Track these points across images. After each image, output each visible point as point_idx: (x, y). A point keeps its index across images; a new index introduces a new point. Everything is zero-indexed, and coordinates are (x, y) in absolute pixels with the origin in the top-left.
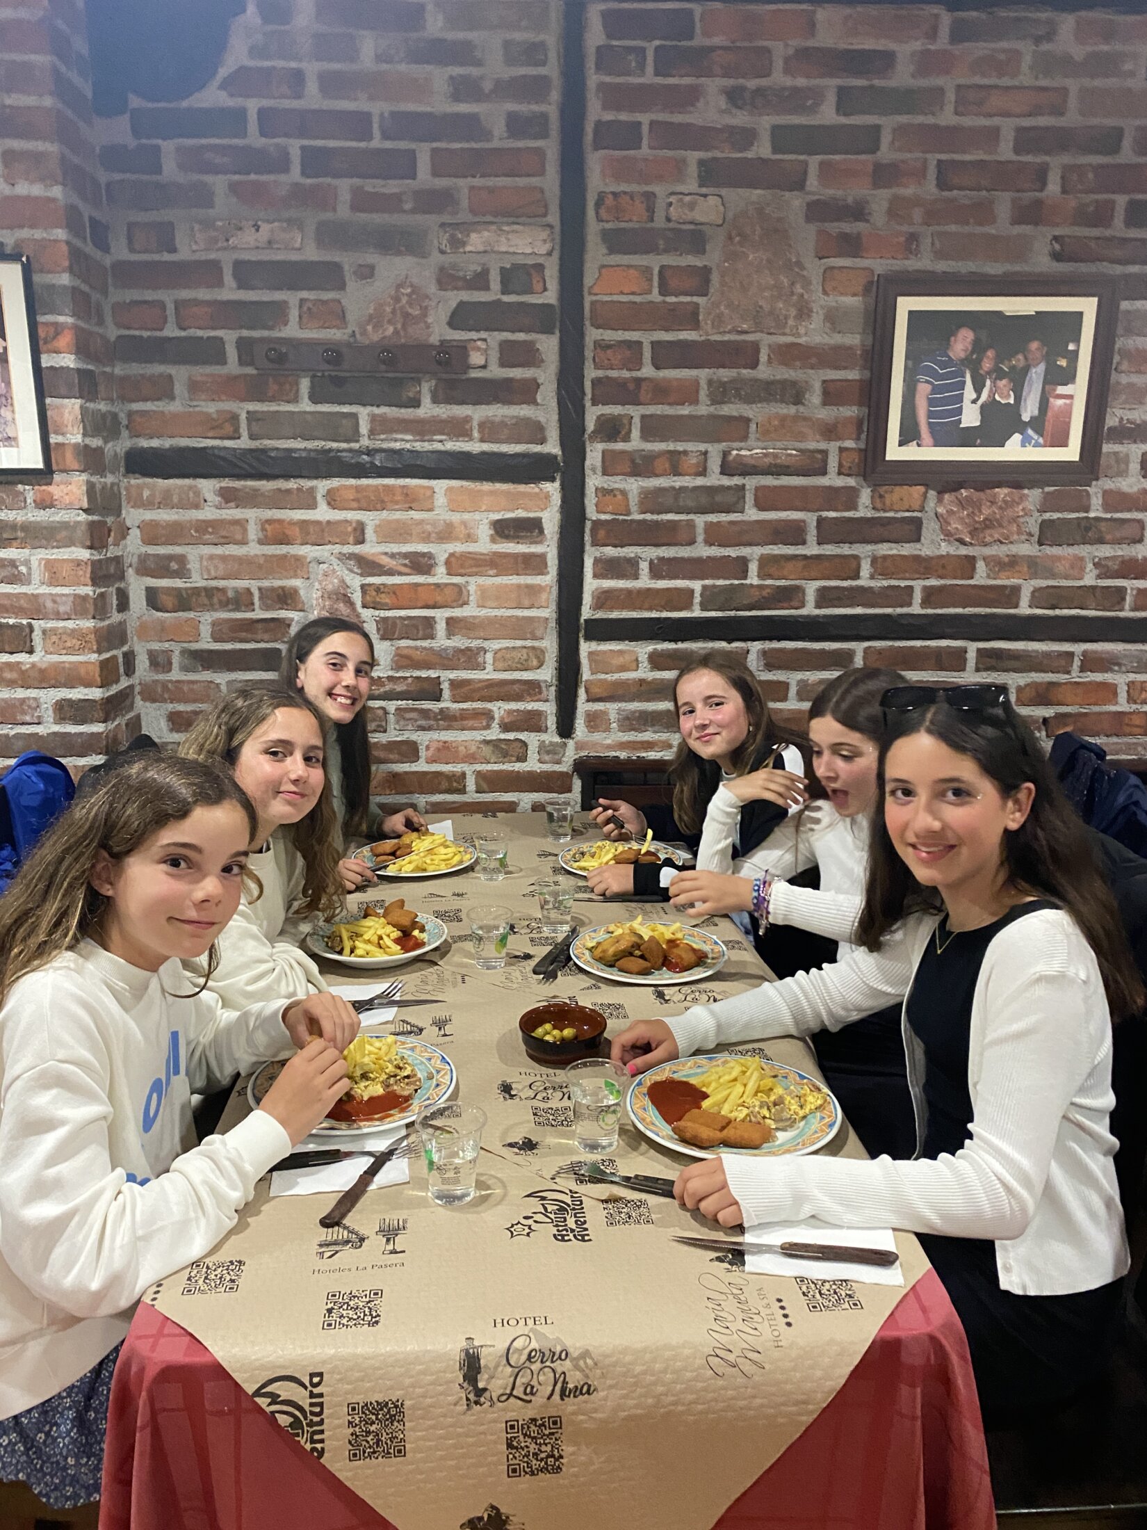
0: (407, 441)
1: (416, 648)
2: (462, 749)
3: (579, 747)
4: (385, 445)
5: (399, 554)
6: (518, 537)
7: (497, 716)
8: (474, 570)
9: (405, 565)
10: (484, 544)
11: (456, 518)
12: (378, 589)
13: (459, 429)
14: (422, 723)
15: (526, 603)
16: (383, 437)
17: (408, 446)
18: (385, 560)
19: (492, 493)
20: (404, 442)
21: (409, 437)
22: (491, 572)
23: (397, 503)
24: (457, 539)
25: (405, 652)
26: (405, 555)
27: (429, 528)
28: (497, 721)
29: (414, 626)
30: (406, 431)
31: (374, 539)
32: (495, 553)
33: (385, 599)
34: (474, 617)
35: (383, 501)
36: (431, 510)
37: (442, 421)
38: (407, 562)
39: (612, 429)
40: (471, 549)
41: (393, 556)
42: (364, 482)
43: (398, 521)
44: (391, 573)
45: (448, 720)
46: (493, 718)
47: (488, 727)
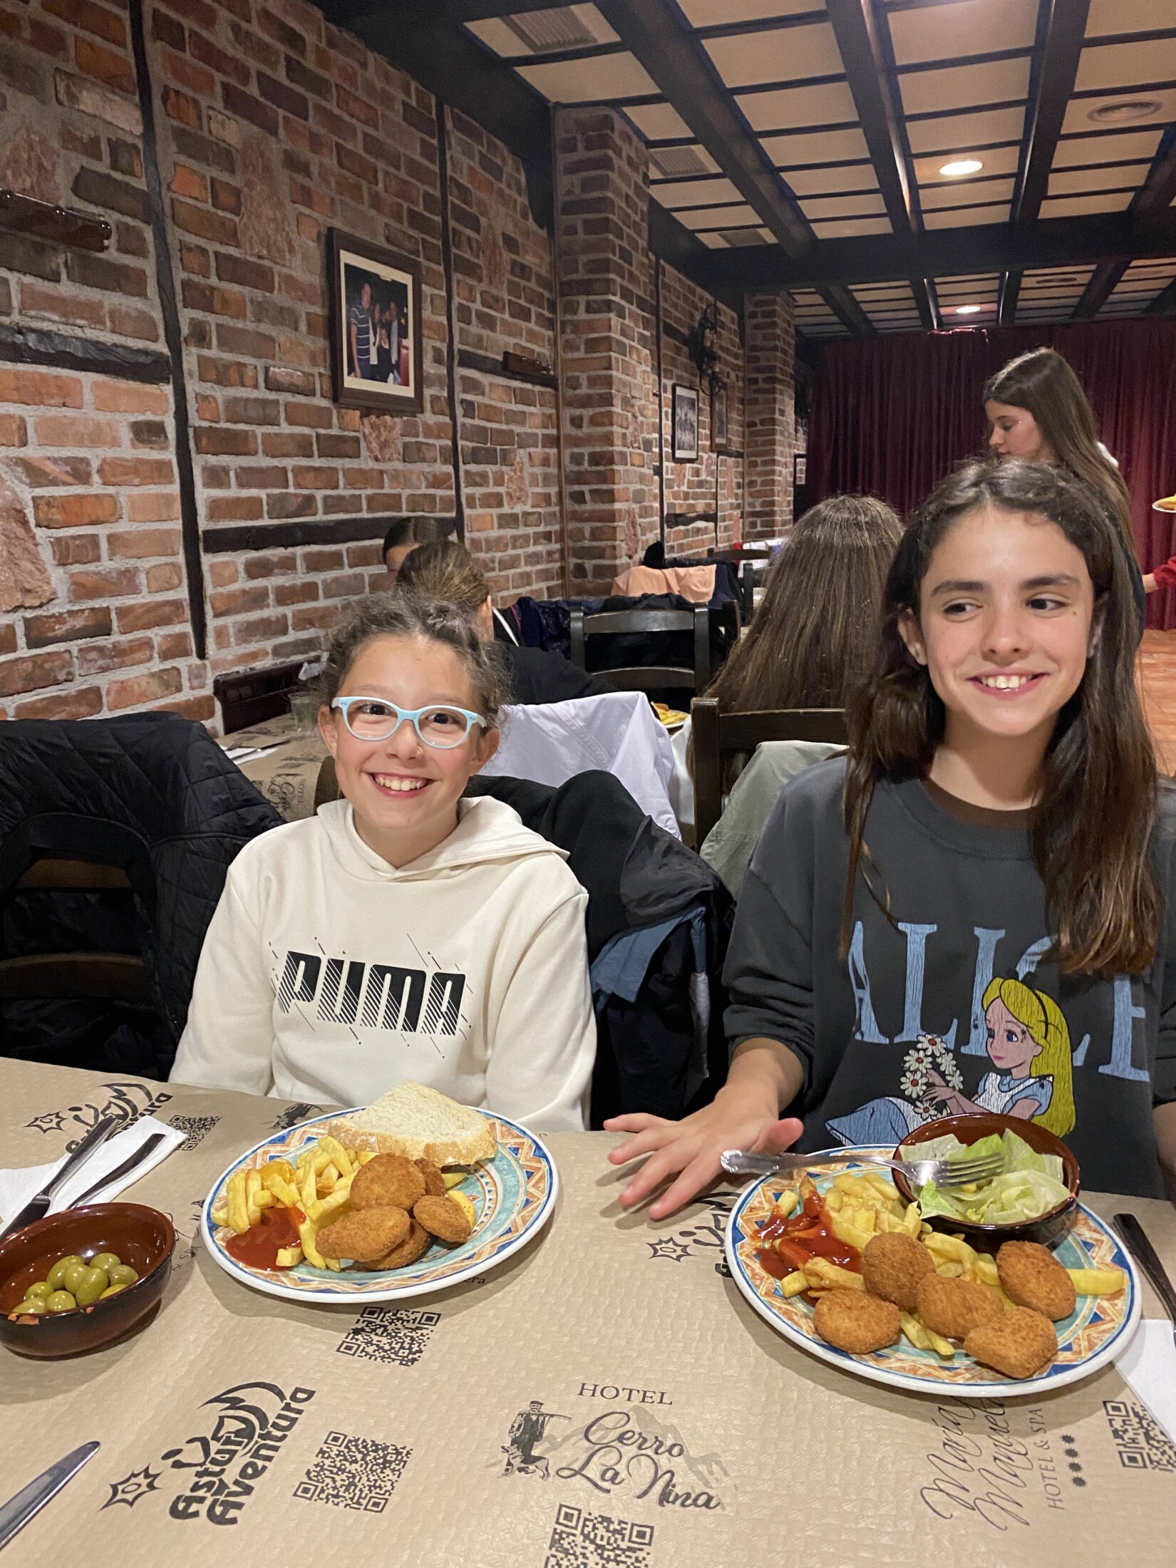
0: (54, 322)
1: (87, 573)
2: (136, 687)
3: (214, 668)
4: (35, 324)
5: (60, 459)
6: (150, 442)
7: (156, 644)
8: (123, 478)
9: (67, 472)
10: (127, 450)
11: (102, 417)
12: (50, 502)
13: (93, 314)
14: (101, 662)
15: (164, 515)
16: (33, 313)
17: (54, 328)
18: (49, 467)
19: (127, 392)
20: (51, 322)
21: (56, 318)
22: (136, 481)
23: (51, 396)
24: (104, 443)
25: (79, 579)
26: (67, 461)
27: (81, 428)
28: (156, 650)
29: (84, 546)
30: (53, 310)
31: (35, 440)
32: (137, 460)
33: (57, 515)
34: (129, 533)
35: (40, 393)
36: (80, 407)
37: (80, 303)
38: (68, 469)
39: (200, 336)
40: (118, 455)
41: (55, 461)
42: (21, 367)
43: (54, 419)
44: (55, 483)
45: (121, 655)
46: (152, 647)
47: (150, 659)
